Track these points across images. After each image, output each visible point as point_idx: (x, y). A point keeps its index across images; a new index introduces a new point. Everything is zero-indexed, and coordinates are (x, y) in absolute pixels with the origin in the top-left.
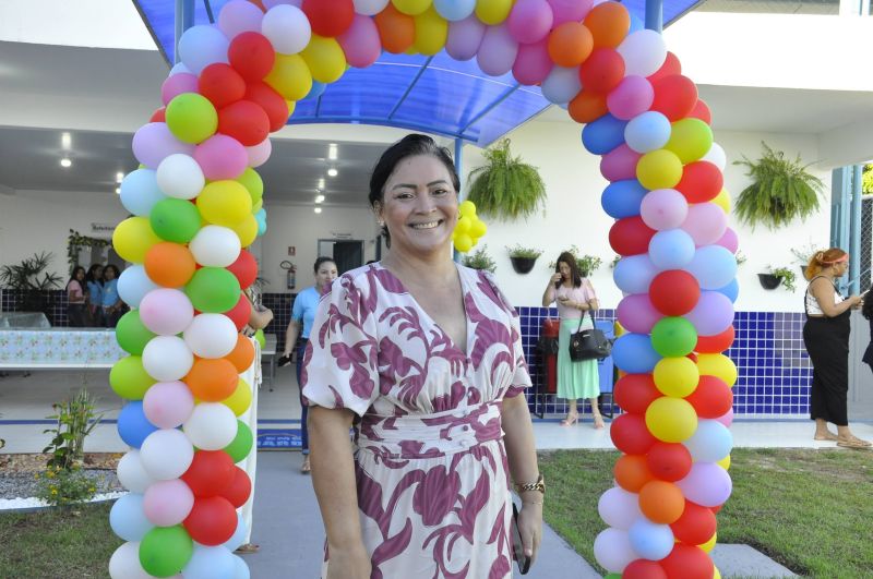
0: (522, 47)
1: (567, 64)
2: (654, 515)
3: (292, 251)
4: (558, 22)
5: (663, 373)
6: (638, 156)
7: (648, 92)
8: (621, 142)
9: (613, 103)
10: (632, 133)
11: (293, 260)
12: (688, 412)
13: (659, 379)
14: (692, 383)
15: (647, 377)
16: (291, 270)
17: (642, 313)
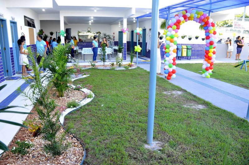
0: (200, 20)
1: (204, 22)
2: (208, 63)
3: (114, 33)
4: (204, 18)
5: (210, 50)
6: (210, 34)
7: (211, 25)
8: (208, 29)
9: (207, 25)
10: (209, 28)
11: (114, 35)
12: (212, 54)
13: (210, 51)
14: (213, 51)
15: (208, 51)
16: (114, 37)
17: (208, 45)
